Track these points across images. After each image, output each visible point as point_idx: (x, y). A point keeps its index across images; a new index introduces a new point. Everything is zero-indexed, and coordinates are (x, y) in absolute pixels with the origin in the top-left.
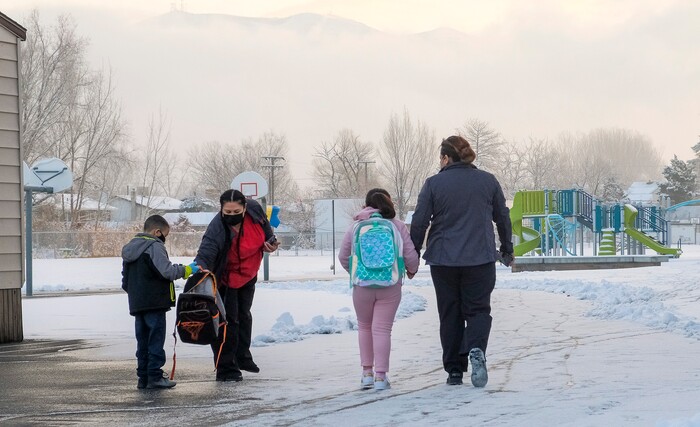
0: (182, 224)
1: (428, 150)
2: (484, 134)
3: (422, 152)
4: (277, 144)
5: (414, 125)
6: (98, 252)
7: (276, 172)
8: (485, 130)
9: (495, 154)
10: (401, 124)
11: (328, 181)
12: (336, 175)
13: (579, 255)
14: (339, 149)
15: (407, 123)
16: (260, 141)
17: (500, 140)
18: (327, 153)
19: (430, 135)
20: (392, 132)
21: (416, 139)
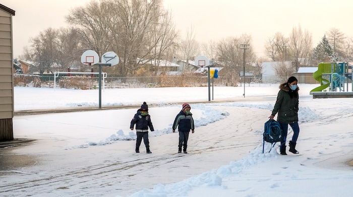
0: (205, 72)
1: (309, 41)
2: (338, 34)
3: (306, 43)
4: (248, 39)
5: (303, 31)
6: (164, 85)
7: (246, 51)
8: (338, 32)
9: (342, 42)
10: (298, 31)
11: (271, 54)
12: (274, 51)
13: (346, 91)
14: (275, 40)
15: (300, 30)
16: (241, 37)
17: (345, 36)
18: (270, 42)
19: (310, 35)
20: (293, 34)
21: (304, 37)
